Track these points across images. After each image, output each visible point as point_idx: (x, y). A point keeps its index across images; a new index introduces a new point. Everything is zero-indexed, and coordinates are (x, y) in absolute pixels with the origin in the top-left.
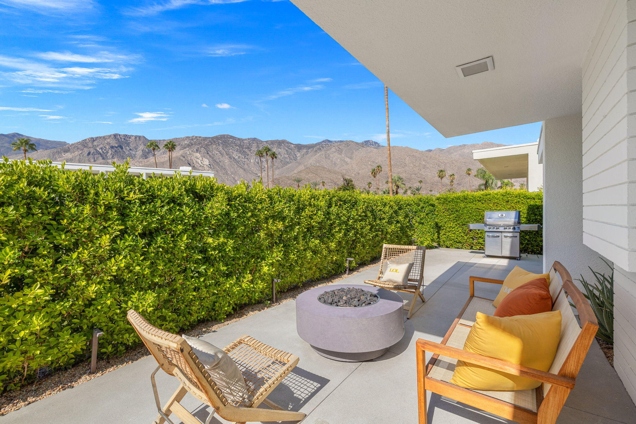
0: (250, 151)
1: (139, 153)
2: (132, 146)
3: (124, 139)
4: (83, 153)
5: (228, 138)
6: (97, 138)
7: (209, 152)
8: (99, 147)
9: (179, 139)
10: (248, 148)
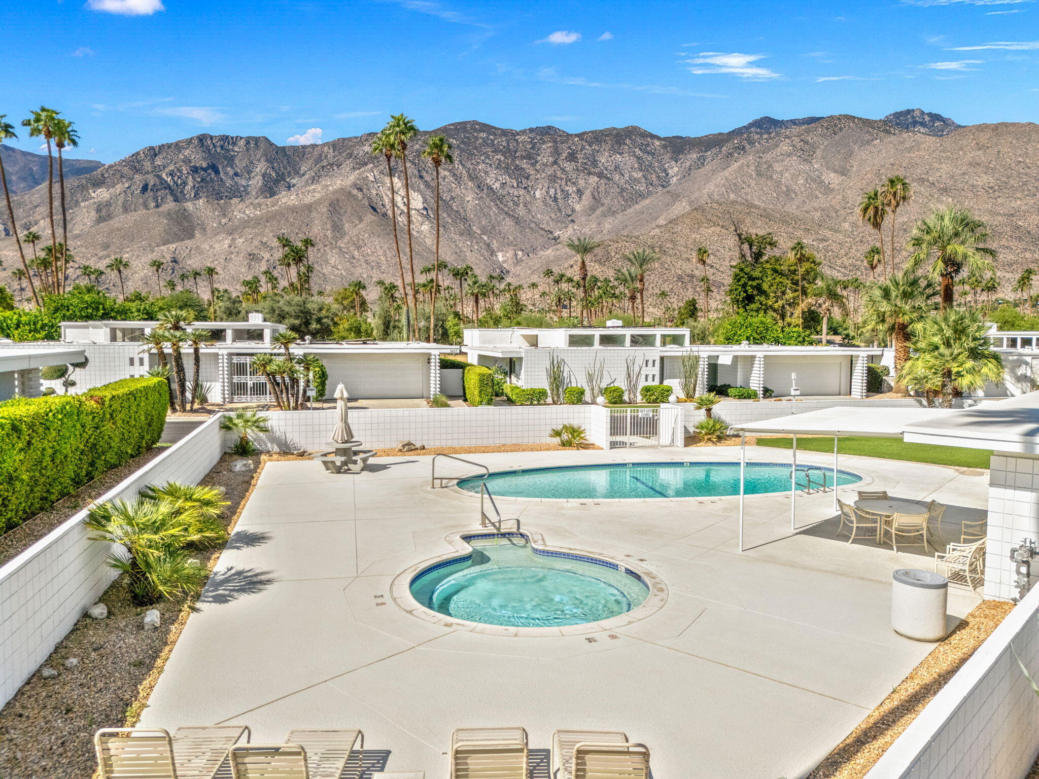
0: (534, 165)
1: (256, 182)
2: (240, 164)
3: (222, 147)
4: (133, 188)
5: (476, 130)
6: (161, 147)
7: (424, 174)
8: (167, 170)
9: (350, 139)
10: (529, 157)
